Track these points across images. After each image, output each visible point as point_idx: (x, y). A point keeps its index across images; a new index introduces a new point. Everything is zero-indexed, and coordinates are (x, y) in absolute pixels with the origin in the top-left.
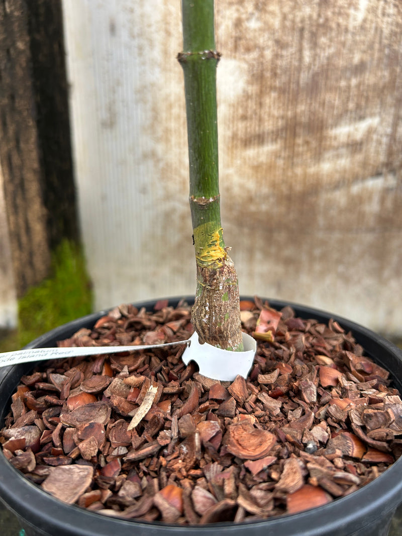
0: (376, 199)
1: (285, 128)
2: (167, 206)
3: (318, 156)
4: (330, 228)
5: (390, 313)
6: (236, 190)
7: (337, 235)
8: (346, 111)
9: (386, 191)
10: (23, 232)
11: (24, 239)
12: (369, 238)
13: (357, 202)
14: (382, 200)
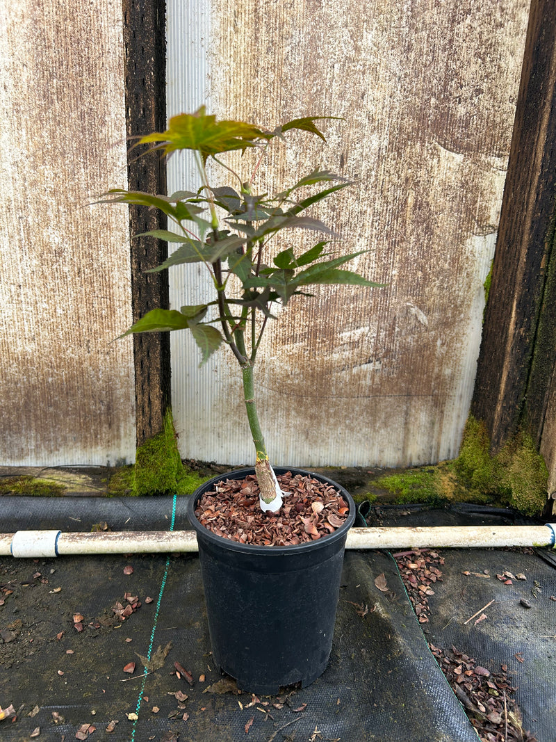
0: (369, 376)
1: (309, 333)
2: (231, 380)
3: (331, 350)
4: (340, 395)
5: (382, 451)
6: (278, 370)
7: (344, 400)
8: (348, 323)
9: (375, 371)
10: (146, 405)
11: (147, 409)
12: (366, 401)
13: (356, 379)
14: (373, 378)
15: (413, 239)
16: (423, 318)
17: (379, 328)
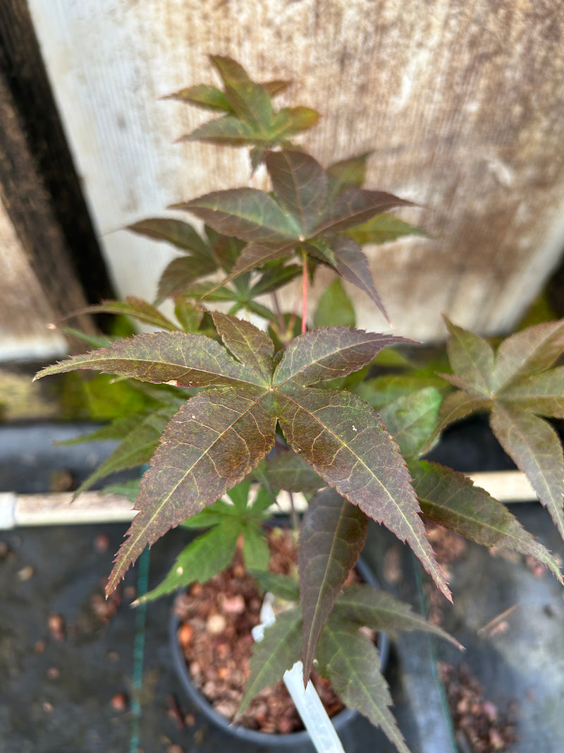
15: (519, 48)
16: (507, 175)
17: (432, 192)
